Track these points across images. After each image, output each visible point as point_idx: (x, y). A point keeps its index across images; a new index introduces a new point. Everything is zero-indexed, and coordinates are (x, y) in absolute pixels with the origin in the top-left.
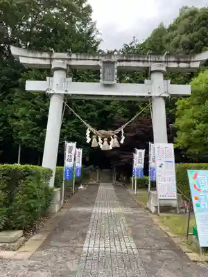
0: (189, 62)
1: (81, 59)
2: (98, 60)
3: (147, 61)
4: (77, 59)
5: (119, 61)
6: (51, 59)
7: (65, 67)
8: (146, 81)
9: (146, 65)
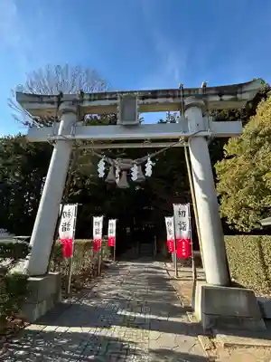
0: (235, 94)
2: (115, 99)
3: (179, 96)
4: (90, 100)
6: (59, 103)
9: (177, 101)
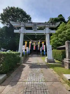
0: (55, 25)
1: (28, 24)
2: (32, 24)
4: (27, 24)
5: (38, 24)
6: (20, 24)
7: (24, 26)
8: (44, 29)
9: (44, 25)
